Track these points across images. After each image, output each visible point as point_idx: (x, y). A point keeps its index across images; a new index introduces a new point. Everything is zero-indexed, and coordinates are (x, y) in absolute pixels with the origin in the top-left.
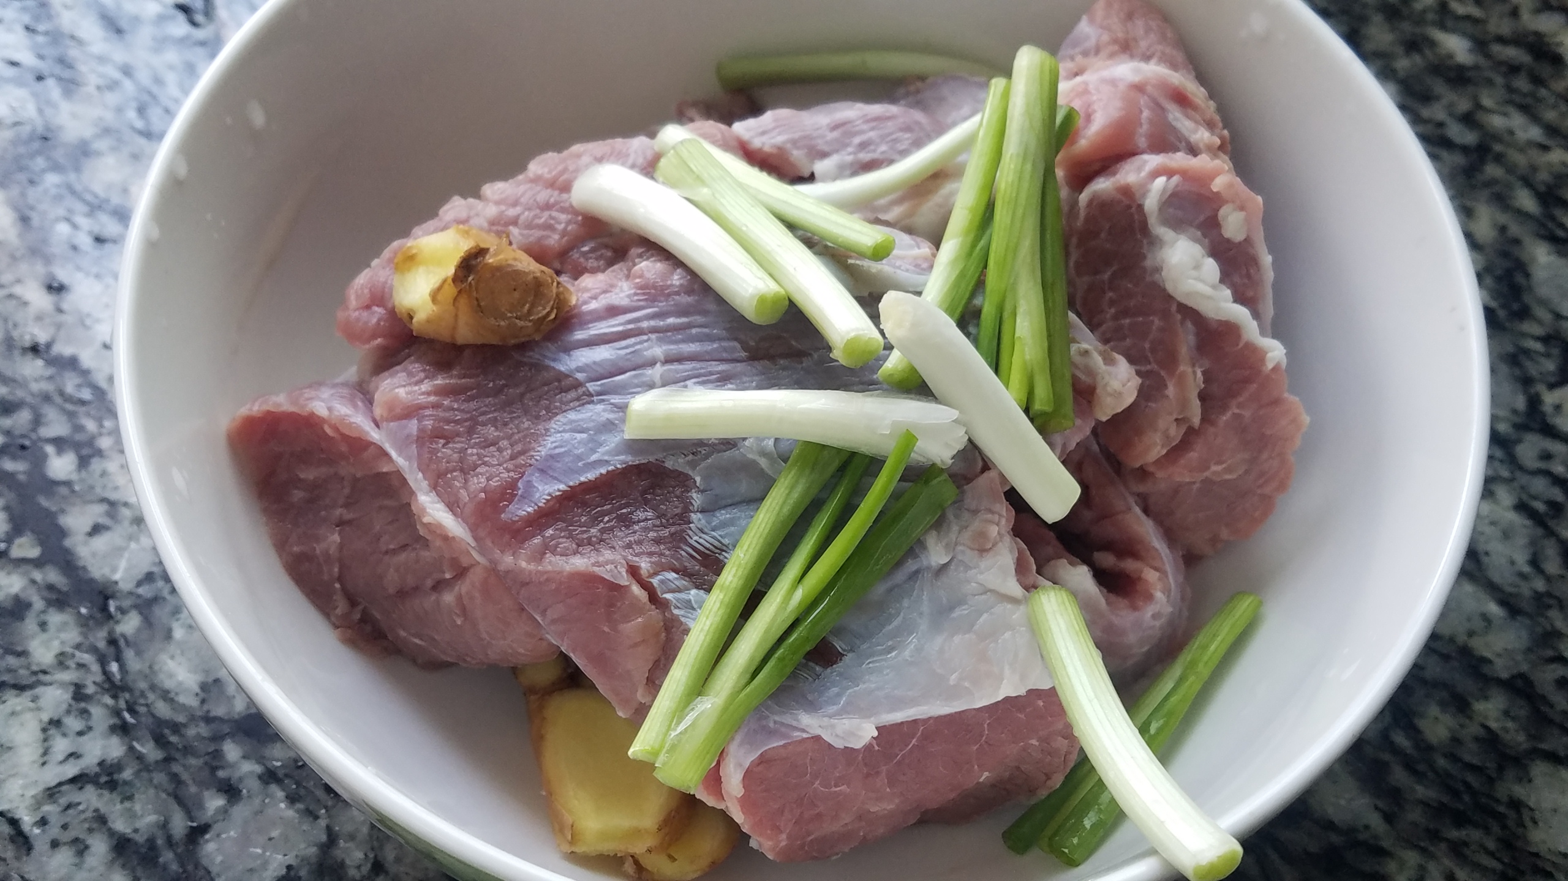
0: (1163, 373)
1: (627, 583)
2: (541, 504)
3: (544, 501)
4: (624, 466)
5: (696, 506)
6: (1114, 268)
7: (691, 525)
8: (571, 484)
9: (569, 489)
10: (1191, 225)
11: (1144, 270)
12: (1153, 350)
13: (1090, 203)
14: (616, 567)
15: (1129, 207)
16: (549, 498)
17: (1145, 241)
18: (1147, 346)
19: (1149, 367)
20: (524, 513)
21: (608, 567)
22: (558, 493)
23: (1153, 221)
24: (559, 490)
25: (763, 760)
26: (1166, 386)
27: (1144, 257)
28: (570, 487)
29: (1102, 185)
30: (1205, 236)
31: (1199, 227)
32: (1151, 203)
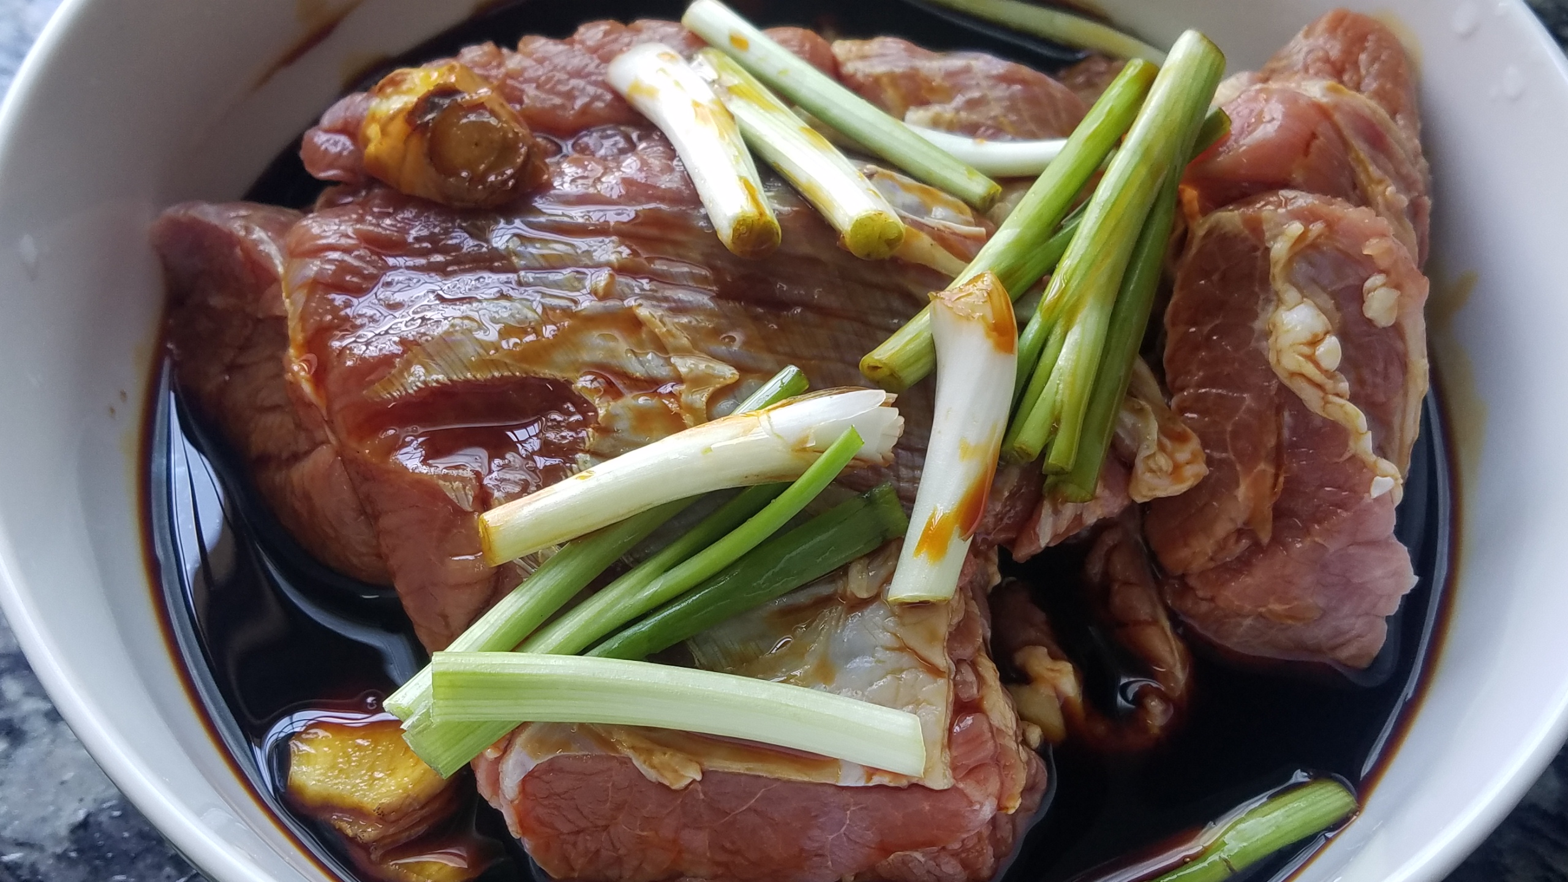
0: (1239, 468)
1: (470, 509)
2: (411, 391)
3: (415, 388)
4: (524, 376)
5: (588, 444)
6: (1217, 322)
7: (573, 465)
8: (455, 378)
9: (449, 383)
10: (1324, 289)
11: (1252, 330)
12: (1235, 435)
13: (1209, 233)
14: (464, 488)
15: (1255, 248)
16: (423, 386)
17: (1262, 297)
18: (1229, 428)
19: (1224, 455)
20: (388, 396)
21: (457, 484)
22: (434, 384)
23: (1276, 270)
24: (437, 381)
25: (551, 767)
26: (1237, 485)
27: (1255, 316)
28: (451, 380)
29: (1231, 217)
30: (1338, 307)
31: (1333, 295)
32: (1280, 249)
